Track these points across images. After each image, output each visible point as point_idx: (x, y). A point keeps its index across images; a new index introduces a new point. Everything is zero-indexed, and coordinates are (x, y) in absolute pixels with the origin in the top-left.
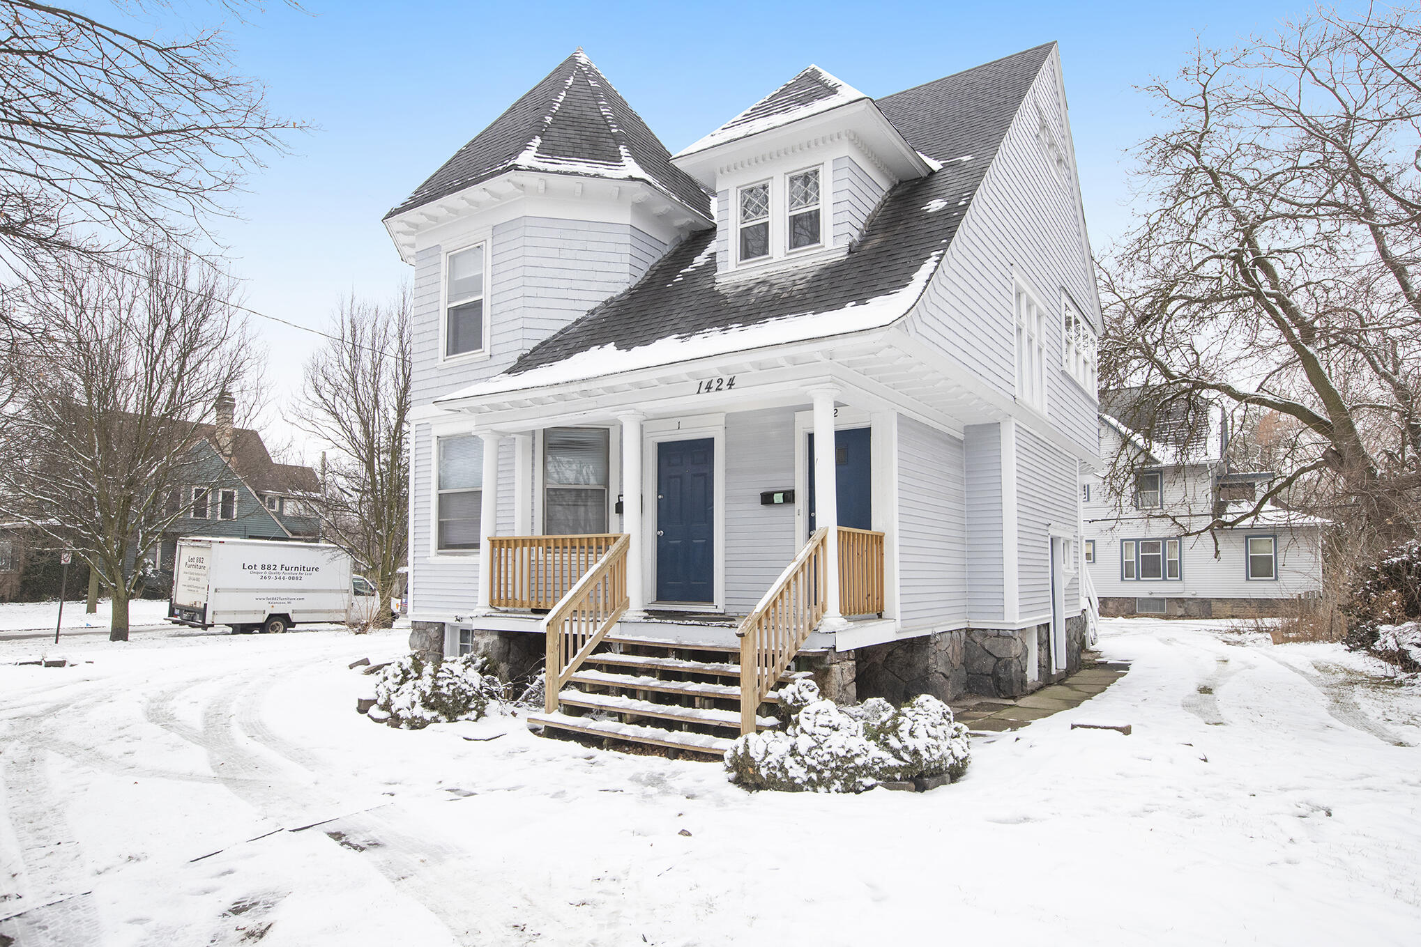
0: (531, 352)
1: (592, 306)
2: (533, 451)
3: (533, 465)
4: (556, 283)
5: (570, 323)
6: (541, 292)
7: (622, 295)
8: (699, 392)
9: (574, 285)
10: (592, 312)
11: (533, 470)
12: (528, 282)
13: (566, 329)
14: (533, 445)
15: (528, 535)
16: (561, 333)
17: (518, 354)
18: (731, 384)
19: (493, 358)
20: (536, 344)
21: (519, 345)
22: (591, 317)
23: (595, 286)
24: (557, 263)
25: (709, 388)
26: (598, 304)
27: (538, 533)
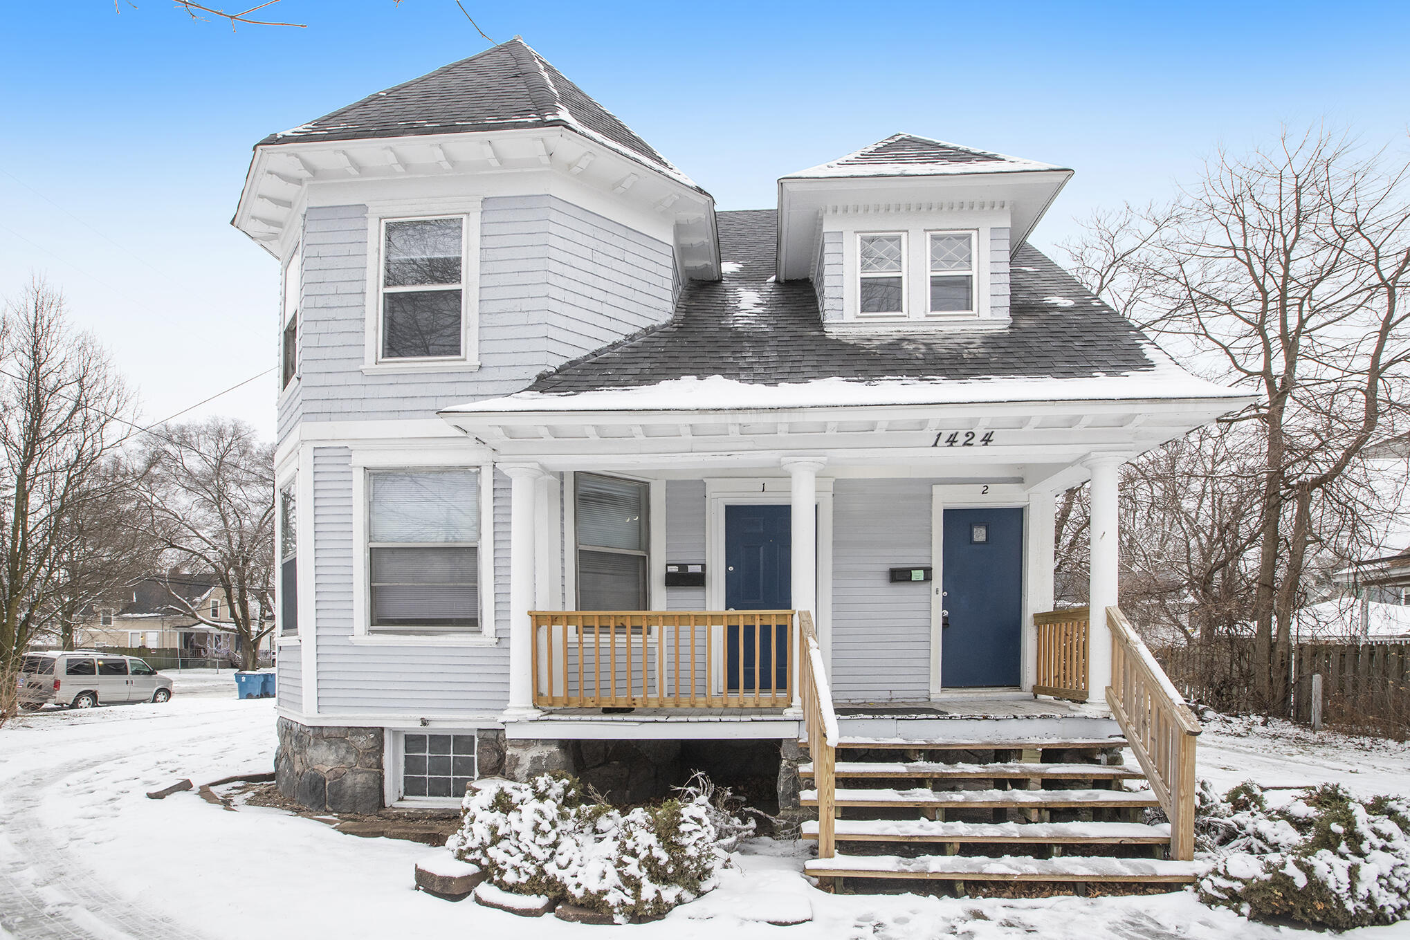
0: (557, 371)
1: (630, 331)
2: (562, 500)
3: (562, 518)
4: (588, 291)
5: (605, 345)
6: (570, 298)
7: (664, 326)
8: (935, 445)
9: (611, 299)
10: (632, 338)
11: (562, 525)
12: (552, 279)
13: (600, 351)
14: (562, 492)
15: (558, 609)
16: (594, 354)
17: (538, 371)
18: (987, 440)
19: (484, 371)
20: (563, 361)
21: (540, 358)
22: (629, 343)
23: (633, 307)
24: (589, 266)
25: (952, 441)
26: (637, 330)
27: (571, 607)
